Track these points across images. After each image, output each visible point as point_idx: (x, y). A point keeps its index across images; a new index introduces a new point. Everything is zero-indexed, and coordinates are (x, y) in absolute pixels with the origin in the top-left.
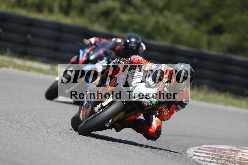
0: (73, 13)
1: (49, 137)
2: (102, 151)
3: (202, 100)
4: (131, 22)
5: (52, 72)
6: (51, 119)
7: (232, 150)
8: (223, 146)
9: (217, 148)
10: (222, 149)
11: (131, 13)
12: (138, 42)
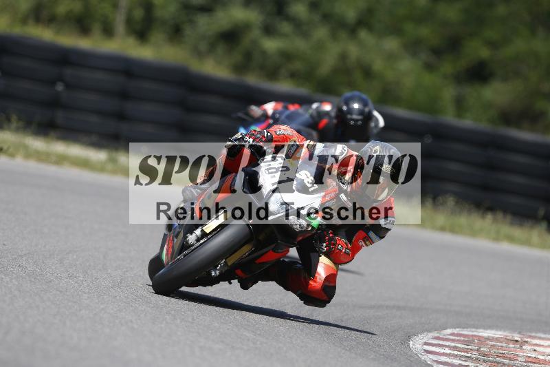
0: (158, 36)
1: (103, 312)
2: (222, 342)
3: (443, 229)
4: (287, 56)
5: (110, 166)
6: (109, 271)
7: (508, 341)
8: (488, 331)
9: (475, 336)
10: (488, 339)
11: (285, 36)
12: (367, 110)
